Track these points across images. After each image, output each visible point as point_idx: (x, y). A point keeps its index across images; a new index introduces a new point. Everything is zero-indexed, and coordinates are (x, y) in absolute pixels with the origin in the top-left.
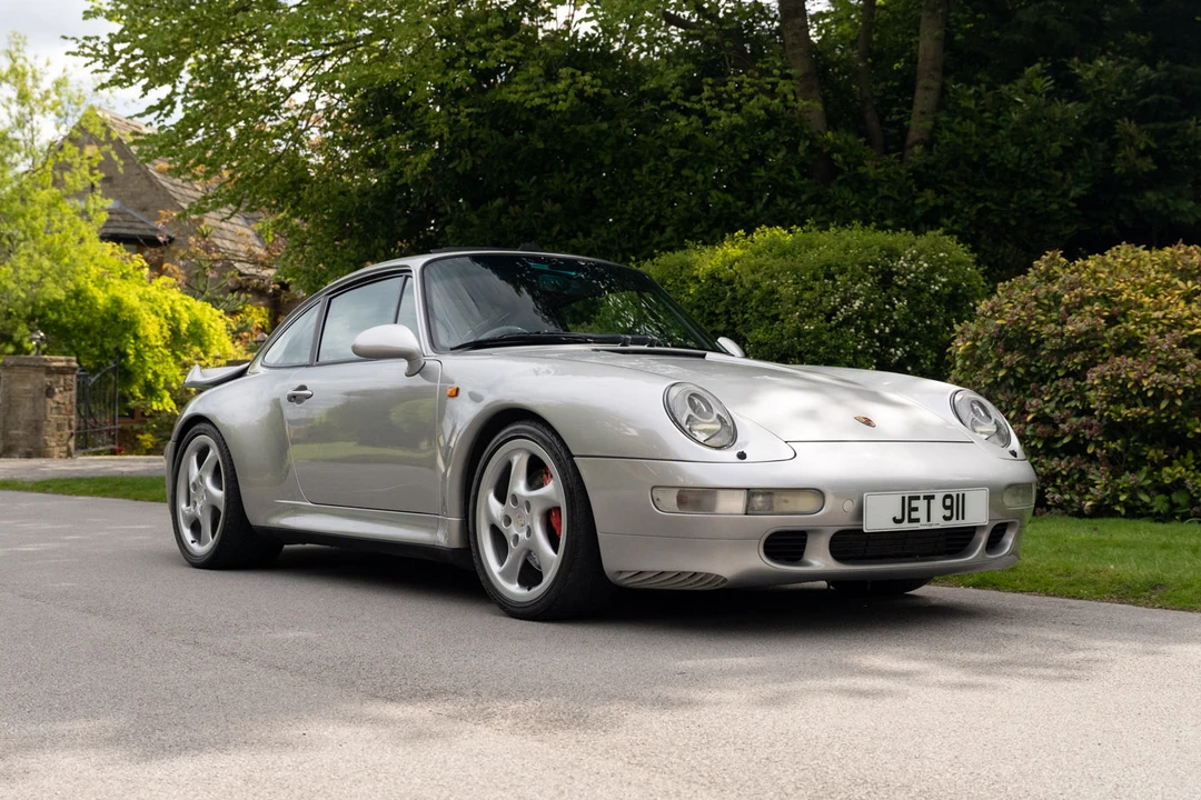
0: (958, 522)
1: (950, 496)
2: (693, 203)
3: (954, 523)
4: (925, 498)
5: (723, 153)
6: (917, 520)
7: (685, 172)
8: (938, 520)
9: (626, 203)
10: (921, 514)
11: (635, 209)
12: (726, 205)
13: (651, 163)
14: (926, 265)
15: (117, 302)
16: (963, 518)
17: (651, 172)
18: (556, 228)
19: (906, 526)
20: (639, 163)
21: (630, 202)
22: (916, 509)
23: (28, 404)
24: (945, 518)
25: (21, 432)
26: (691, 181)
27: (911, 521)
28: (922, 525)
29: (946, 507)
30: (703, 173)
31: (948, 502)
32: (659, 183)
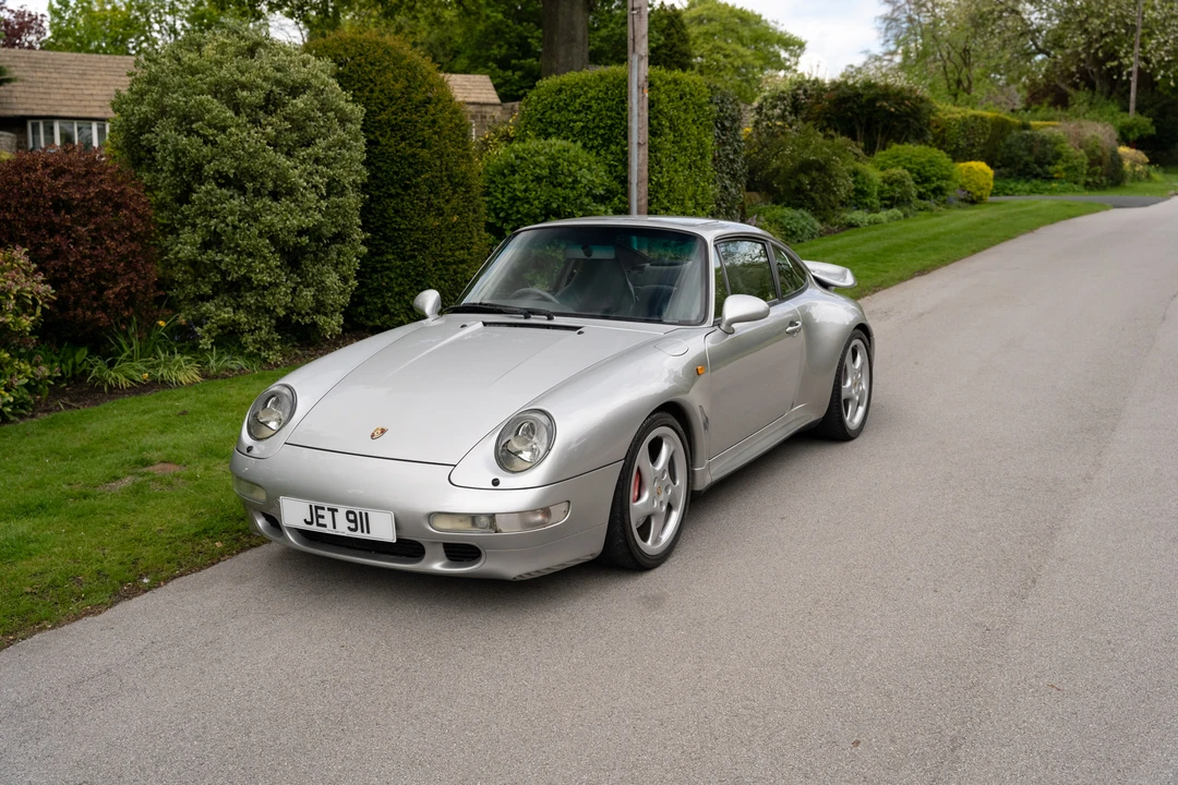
0: (362, 534)
1: (353, 513)
3: (358, 534)
4: (329, 509)
6: (325, 526)
8: (343, 528)
10: (327, 520)
16: (368, 532)
19: (314, 528)
22: (323, 517)
24: (350, 529)
27: (319, 525)
28: (329, 530)
29: (350, 521)
31: (352, 517)
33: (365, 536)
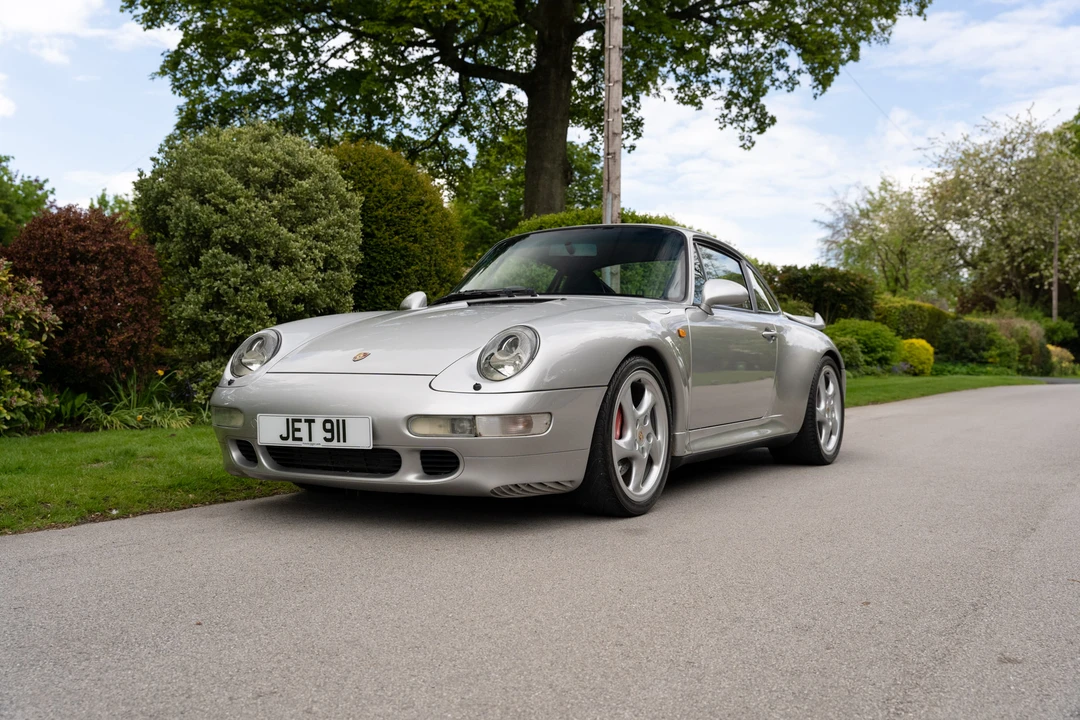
0: (339, 444)
1: (330, 421)
3: (334, 444)
4: (306, 421)
6: (300, 439)
8: (319, 440)
10: (304, 434)
16: (344, 441)
19: (290, 443)
22: (299, 430)
24: (326, 439)
27: (295, 439)
28: (305, 443)
29: (326, 430)
31: (328, 426)
33: (341, 445)
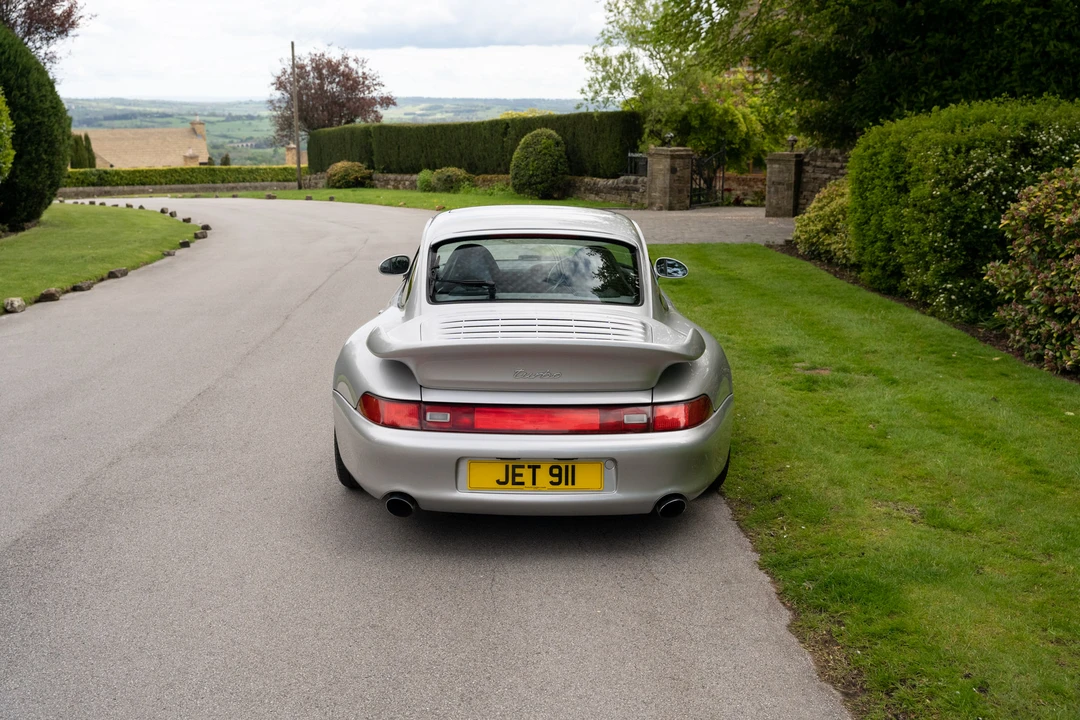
2: (1037, 50)
5: (1068, 9)
7: (1036, 26)
9: (987, 52)
11: (992, 56)
12: (1061, 52)
13: (1011, 19)
14: (1060, 139)
15: (726, 111)
17: (1009, 27)
18: (932, 74)
20: (1001, 19)
21: (991, 52)
23: (661, 177)
25: (657, 194)
26: (1036, 34)
30: (1049, 27)
32: (1015, 35)
